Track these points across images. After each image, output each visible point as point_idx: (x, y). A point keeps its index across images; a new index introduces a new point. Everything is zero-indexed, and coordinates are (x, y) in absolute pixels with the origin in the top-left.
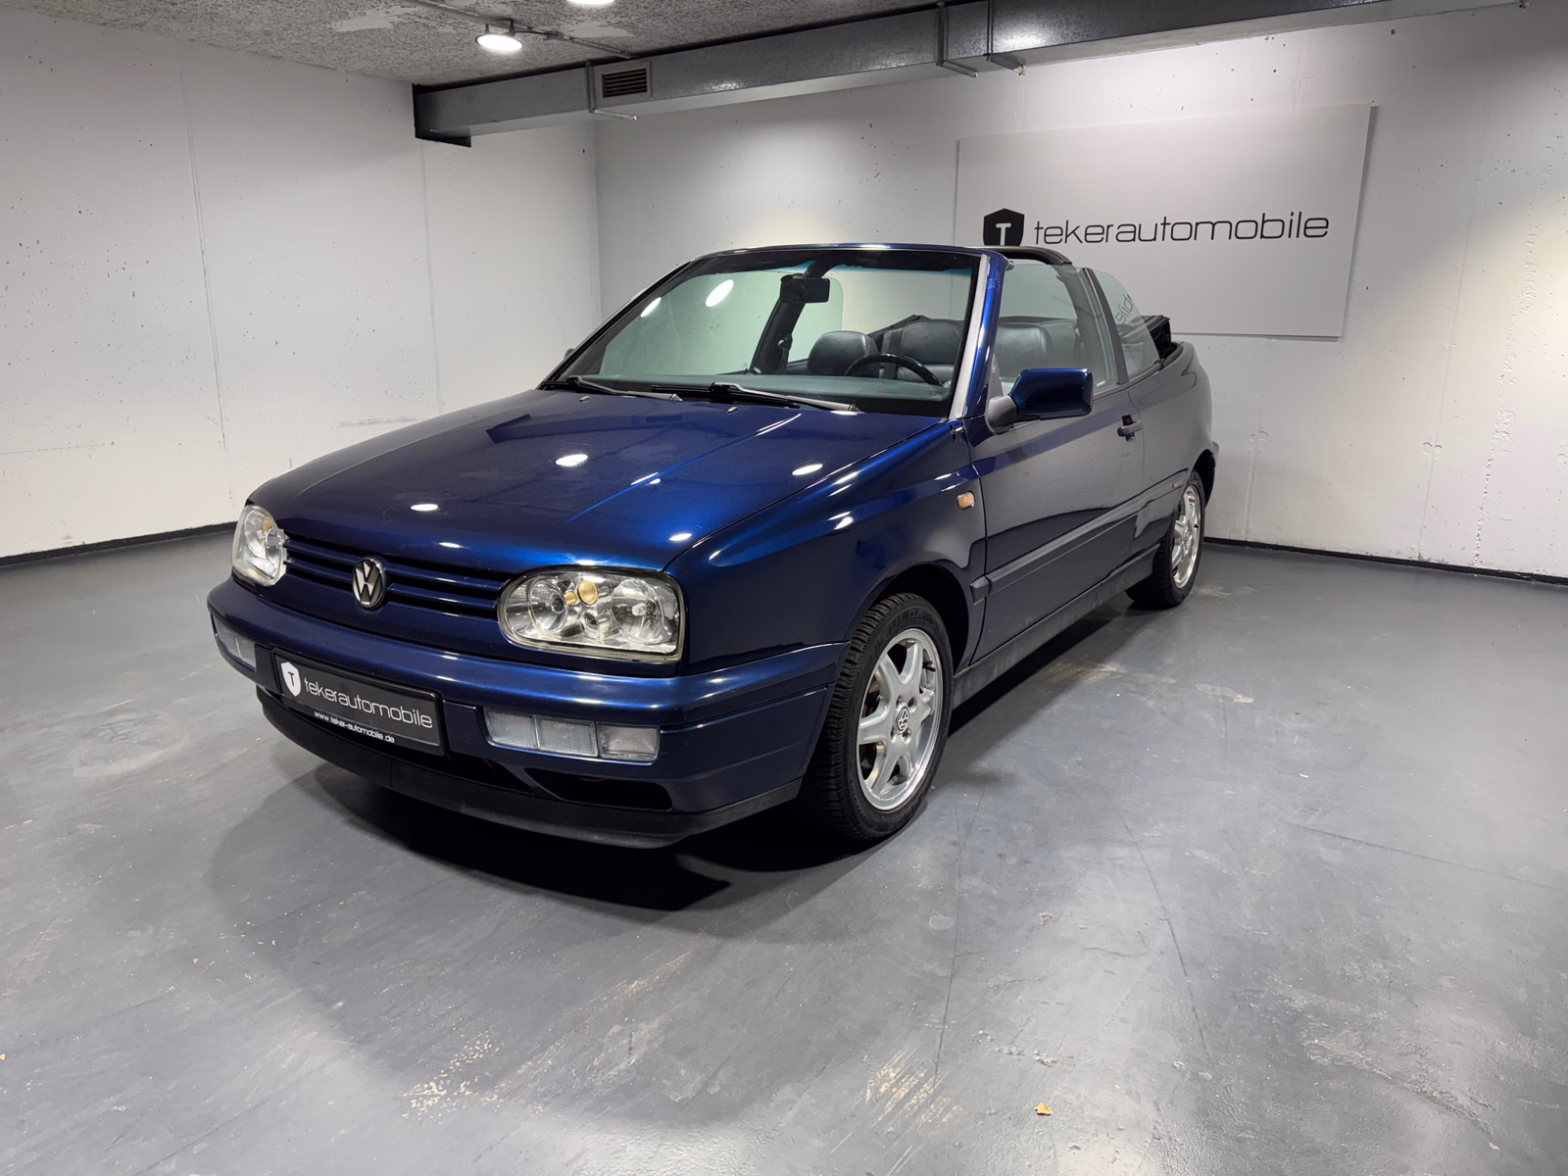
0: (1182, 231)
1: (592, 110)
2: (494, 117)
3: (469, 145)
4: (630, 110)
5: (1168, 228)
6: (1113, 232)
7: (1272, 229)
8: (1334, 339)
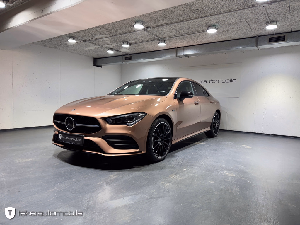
0: (214, 81)
1: (123, 62)
2: (106, 63)
3: (101, 67)
4: (129, 62)
5: (212, 81)
6: (203, 82)
7: (228, 81)
8: (238, 97)
